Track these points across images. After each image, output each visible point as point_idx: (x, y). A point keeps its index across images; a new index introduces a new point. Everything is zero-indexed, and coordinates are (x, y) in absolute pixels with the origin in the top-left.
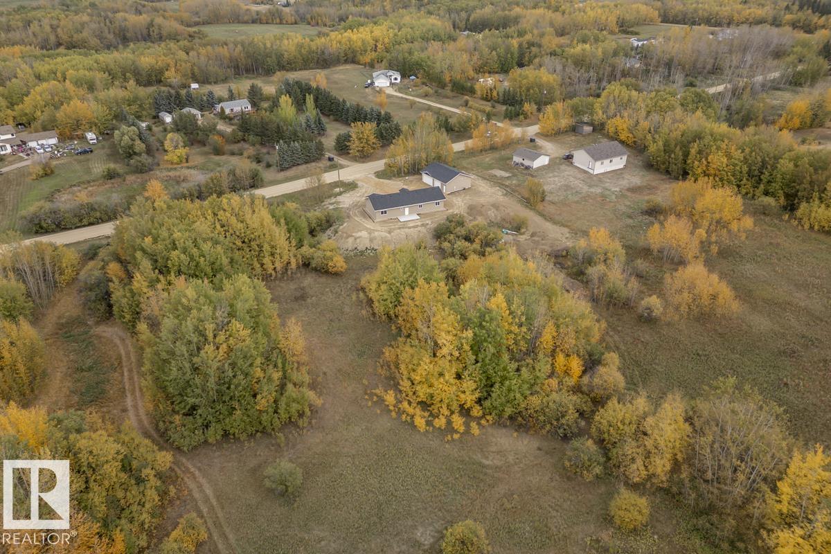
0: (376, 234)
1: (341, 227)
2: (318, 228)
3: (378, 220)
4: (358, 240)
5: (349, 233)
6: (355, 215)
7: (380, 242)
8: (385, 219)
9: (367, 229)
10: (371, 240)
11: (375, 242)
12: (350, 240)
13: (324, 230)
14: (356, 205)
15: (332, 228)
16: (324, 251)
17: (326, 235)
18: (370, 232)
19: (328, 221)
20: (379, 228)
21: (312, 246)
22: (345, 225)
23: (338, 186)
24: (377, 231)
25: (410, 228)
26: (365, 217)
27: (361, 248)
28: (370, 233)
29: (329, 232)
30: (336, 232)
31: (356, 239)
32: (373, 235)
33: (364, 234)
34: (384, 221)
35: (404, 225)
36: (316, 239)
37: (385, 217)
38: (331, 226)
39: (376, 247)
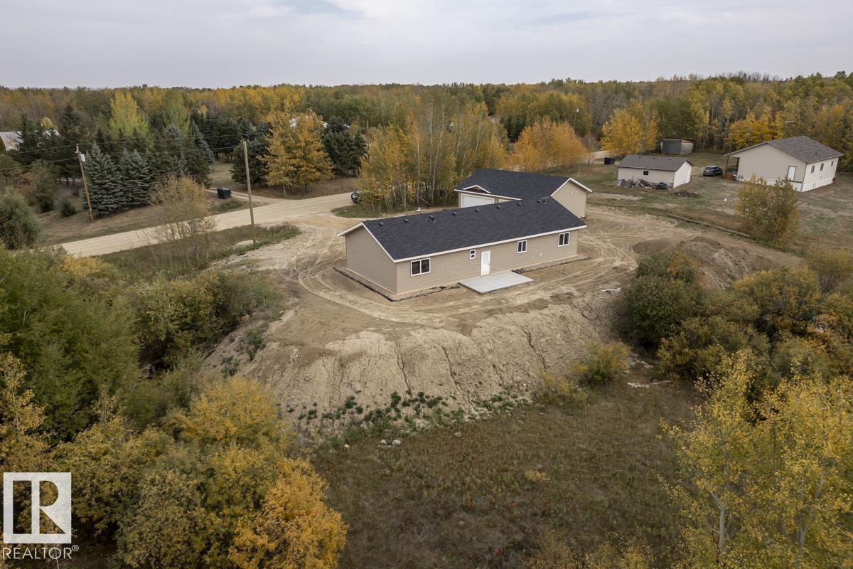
0: (418, 336)
1: (274, 326)
2: (182, 338)
3: (401, 293)
4: (354, 370)
5: (312, 343)
6: (319, 286)
7: (443, 368)
8: (425, 288)
9: (377, 325)
10: (407, 363)
11: (424, 368)
12: (322, 370)
13: (207, 342)
14: (311, 263)
15: (240, 334)
16: (207, 441)
17: (214, 359)
18: (394, 332)
19: (220, 309)
20: (422, 318)
21: (140, 418)
22: (288, 316)
23: (246, 237)
24: (414, 326)
25: (524, 309)
26: (350, 289)
27: (372, 398)
28: (393, 337)
29: (227, 348)
30: (258, 343)
31: (343, 364)
32: (407, 343)
33: (370, 340)
34: (424, 296)
35: (498, 304)
36: (168, 378)
37: (424, 282)
38: (234, 325)
39: (432, 391)
